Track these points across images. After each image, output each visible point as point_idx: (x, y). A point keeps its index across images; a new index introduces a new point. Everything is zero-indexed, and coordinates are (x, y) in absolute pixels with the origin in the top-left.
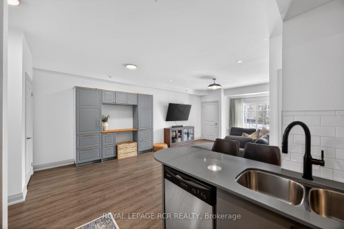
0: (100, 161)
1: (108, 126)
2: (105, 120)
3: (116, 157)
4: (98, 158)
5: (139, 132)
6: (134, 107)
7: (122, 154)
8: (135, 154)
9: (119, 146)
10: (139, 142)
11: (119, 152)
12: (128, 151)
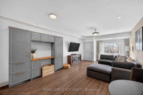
0: (30, 80)
1: (35, 56)
2: (33, 52)
3: (41, 76)
4: (28, 79)
5: (55, 59)
6: (52, 44)
7: (45, 73)
8: (53, 72)
9: (43, 68)
10: (55, 64)
11: (43, 72)
12: (49, 71)
